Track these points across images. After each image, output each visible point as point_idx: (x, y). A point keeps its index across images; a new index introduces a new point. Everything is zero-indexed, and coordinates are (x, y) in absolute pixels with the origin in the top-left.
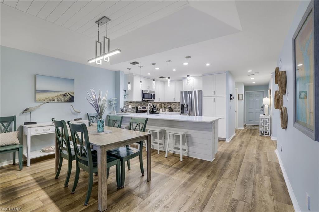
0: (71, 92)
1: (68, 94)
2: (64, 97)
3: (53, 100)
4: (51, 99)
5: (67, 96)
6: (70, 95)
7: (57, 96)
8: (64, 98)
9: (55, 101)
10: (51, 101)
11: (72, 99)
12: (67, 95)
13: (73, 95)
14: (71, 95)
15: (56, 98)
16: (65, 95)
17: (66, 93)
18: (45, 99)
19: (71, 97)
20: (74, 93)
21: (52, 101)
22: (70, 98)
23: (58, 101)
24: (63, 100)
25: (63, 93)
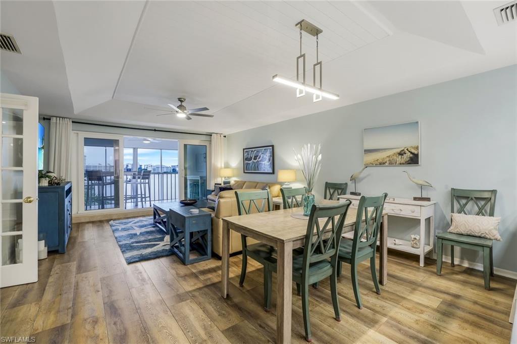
0: (412, 147)
1: (406, 151)
2: (400, 157)
3: (384, 163)
4: (380, 161)
5: (405, 155)
6: (409, 152)
7: (389, 157)
8: (399, 159)
9: (387, 164)
10: (380, 164)
11: (414, 160)
12: (405, 153)
13: (416, 152)
14: (411, 153)
15: (388, 159)
16: (401, 154)
17: (403, 150)
18: (374, 161)
19: (411, 155)
20: (417, 148)
21: (382, 164)
22: (411, 158)
23: (391, 164)
24: (398, 163)
25: (399, 150)
